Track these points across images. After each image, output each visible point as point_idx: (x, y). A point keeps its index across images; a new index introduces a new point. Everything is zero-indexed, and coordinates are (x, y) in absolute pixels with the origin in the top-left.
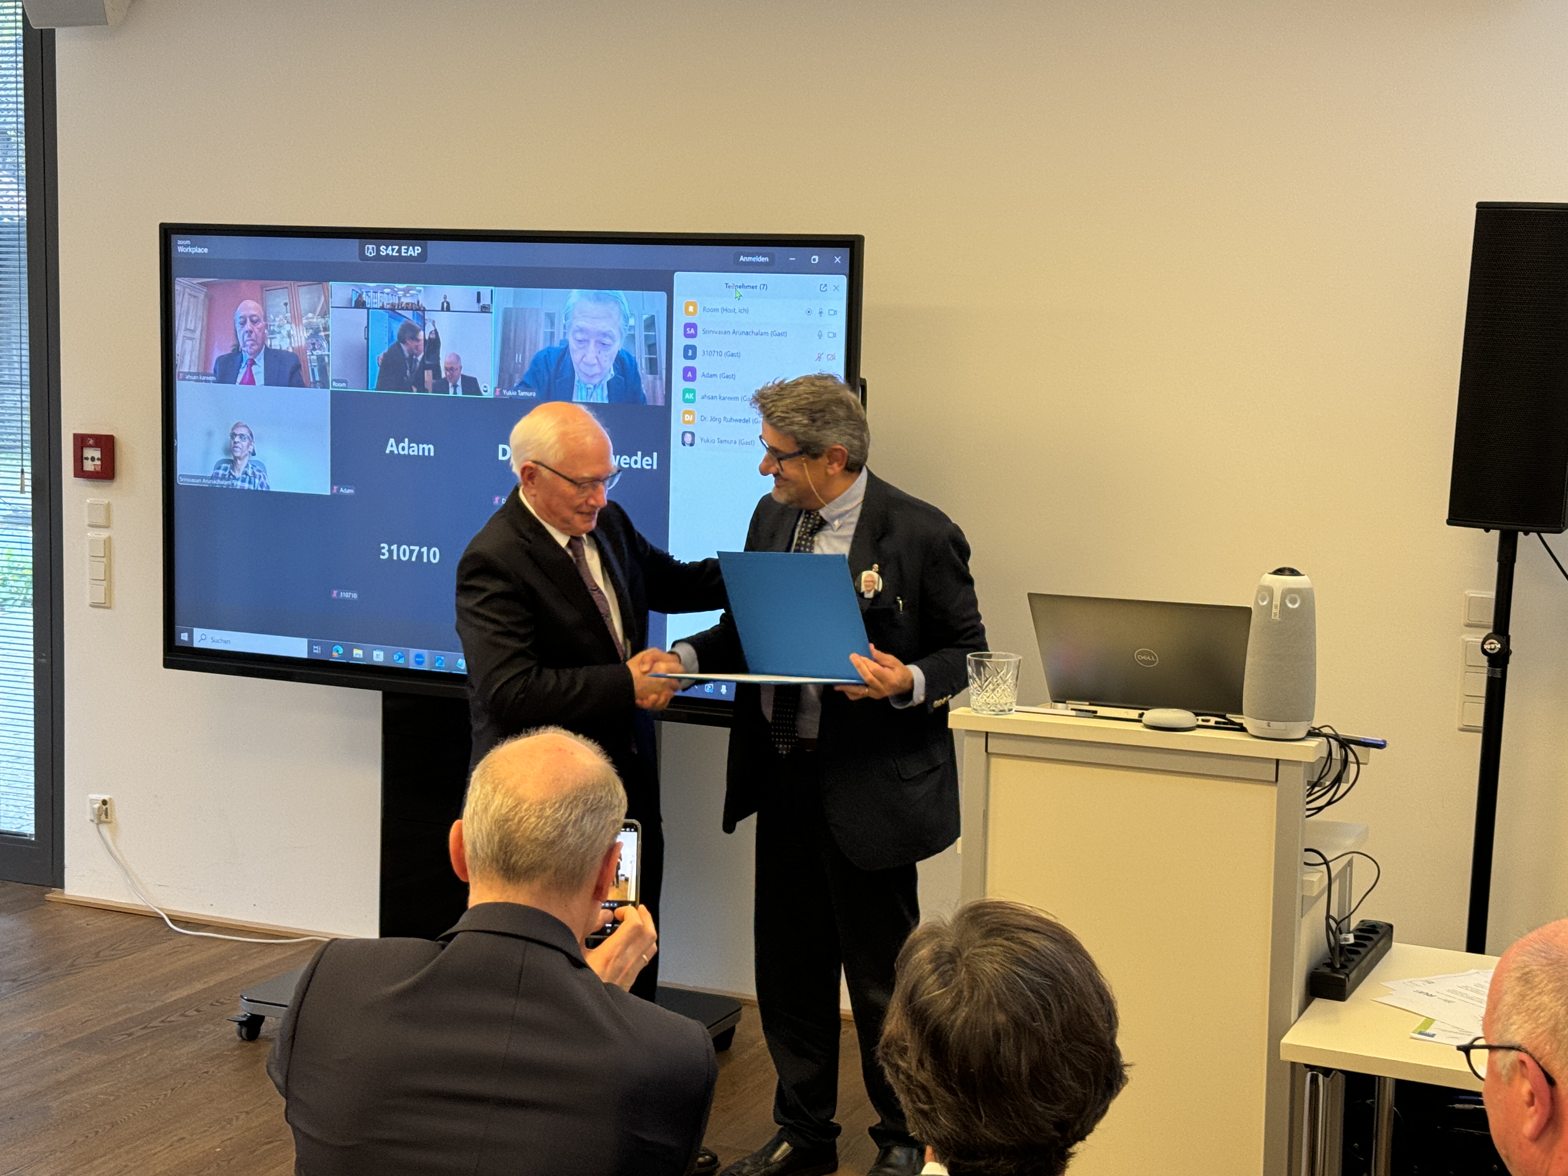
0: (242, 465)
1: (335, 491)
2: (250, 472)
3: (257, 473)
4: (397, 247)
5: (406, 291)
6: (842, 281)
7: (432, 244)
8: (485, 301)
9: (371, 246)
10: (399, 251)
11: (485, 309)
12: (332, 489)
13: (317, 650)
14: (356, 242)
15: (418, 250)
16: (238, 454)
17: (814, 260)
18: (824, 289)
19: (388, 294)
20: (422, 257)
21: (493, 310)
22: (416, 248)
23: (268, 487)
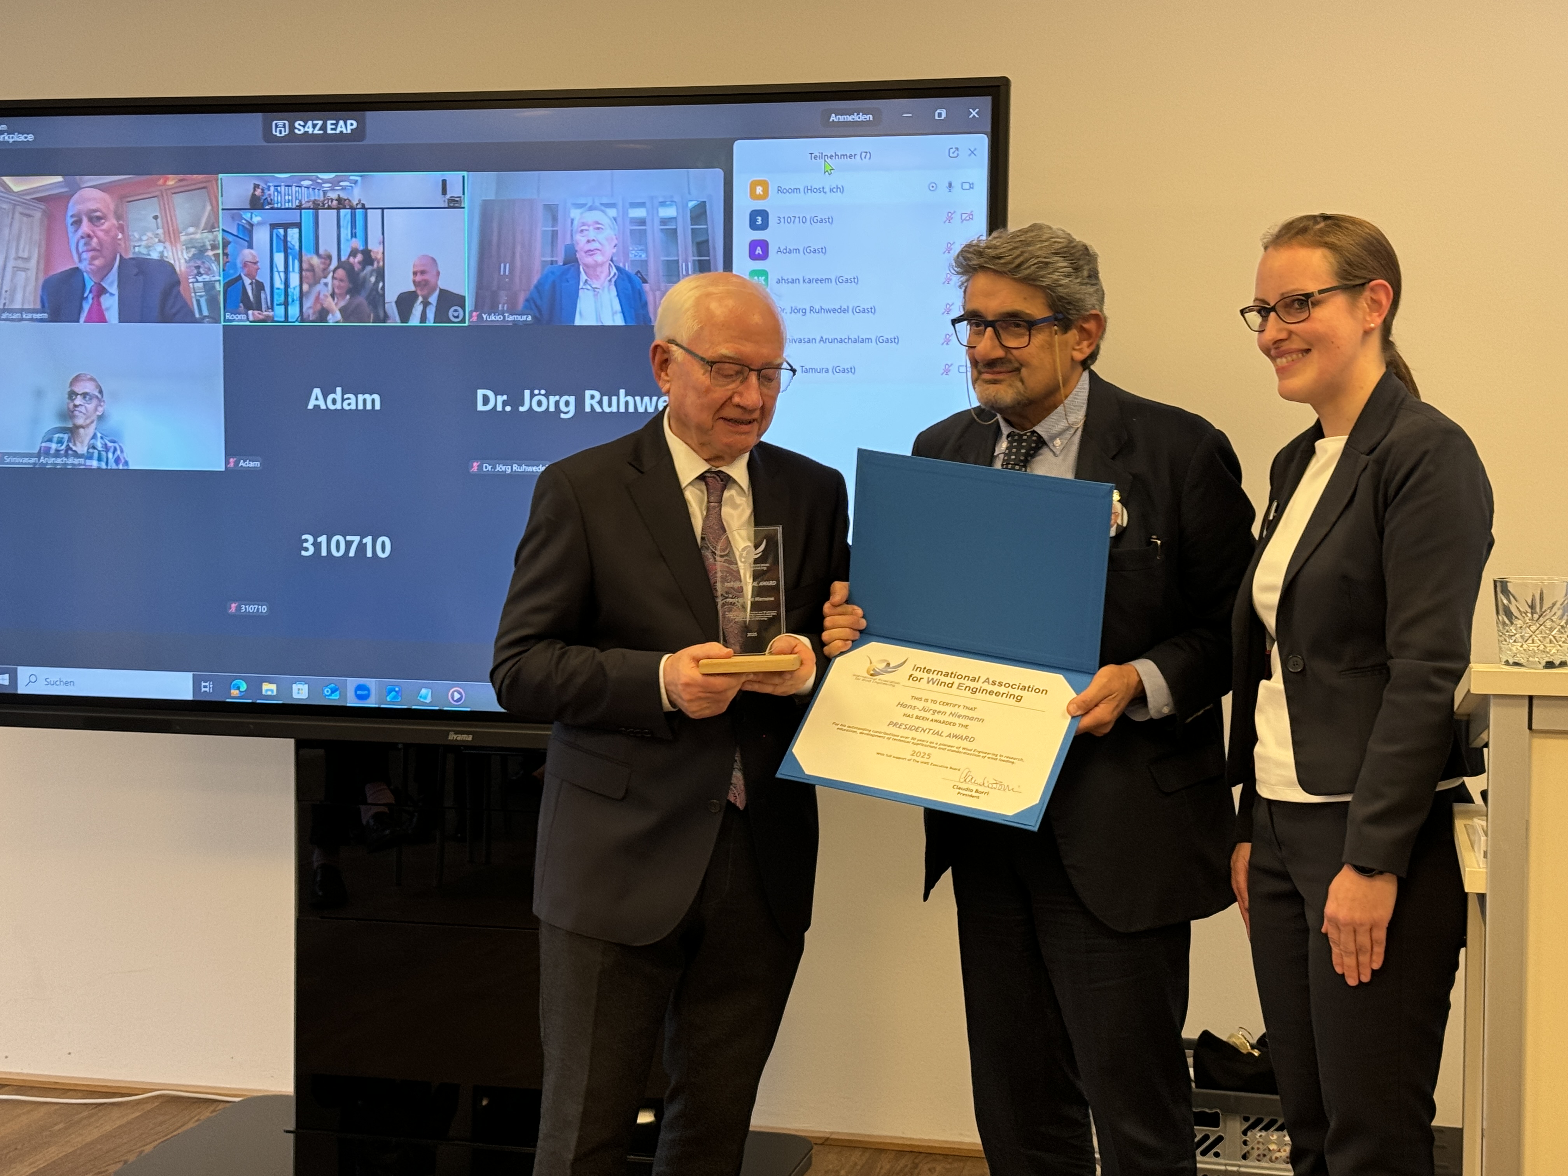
0: (86, 434)
1: (231, 465)
2: (99, 445)
3: (110, 444)
4: (320, 123)
5: (335, 183)
6: (981, 143)
7: (371, 116)
8: (454, 191)
9: (280, 123)
10: (324, 128)
11: (454, 204)
12: (227, 462)
13: (207, 687)
14: (257, 118)
15: (352, 124)
16: (80, 421)
17: (940, 115)
18: (955, 155)
19: (308, 188)
20: (359, 134)
21: (466, 204)
22: (349, 122)
23: (126, 463)
